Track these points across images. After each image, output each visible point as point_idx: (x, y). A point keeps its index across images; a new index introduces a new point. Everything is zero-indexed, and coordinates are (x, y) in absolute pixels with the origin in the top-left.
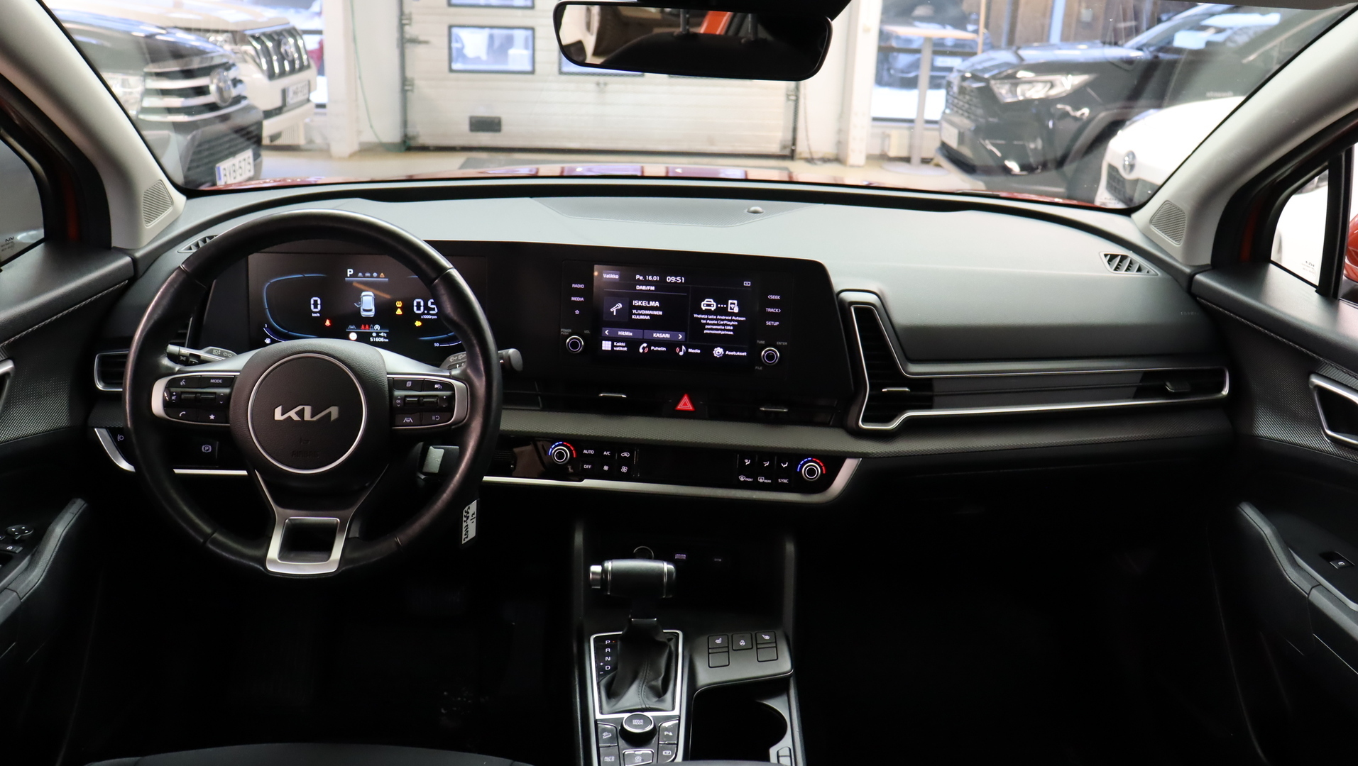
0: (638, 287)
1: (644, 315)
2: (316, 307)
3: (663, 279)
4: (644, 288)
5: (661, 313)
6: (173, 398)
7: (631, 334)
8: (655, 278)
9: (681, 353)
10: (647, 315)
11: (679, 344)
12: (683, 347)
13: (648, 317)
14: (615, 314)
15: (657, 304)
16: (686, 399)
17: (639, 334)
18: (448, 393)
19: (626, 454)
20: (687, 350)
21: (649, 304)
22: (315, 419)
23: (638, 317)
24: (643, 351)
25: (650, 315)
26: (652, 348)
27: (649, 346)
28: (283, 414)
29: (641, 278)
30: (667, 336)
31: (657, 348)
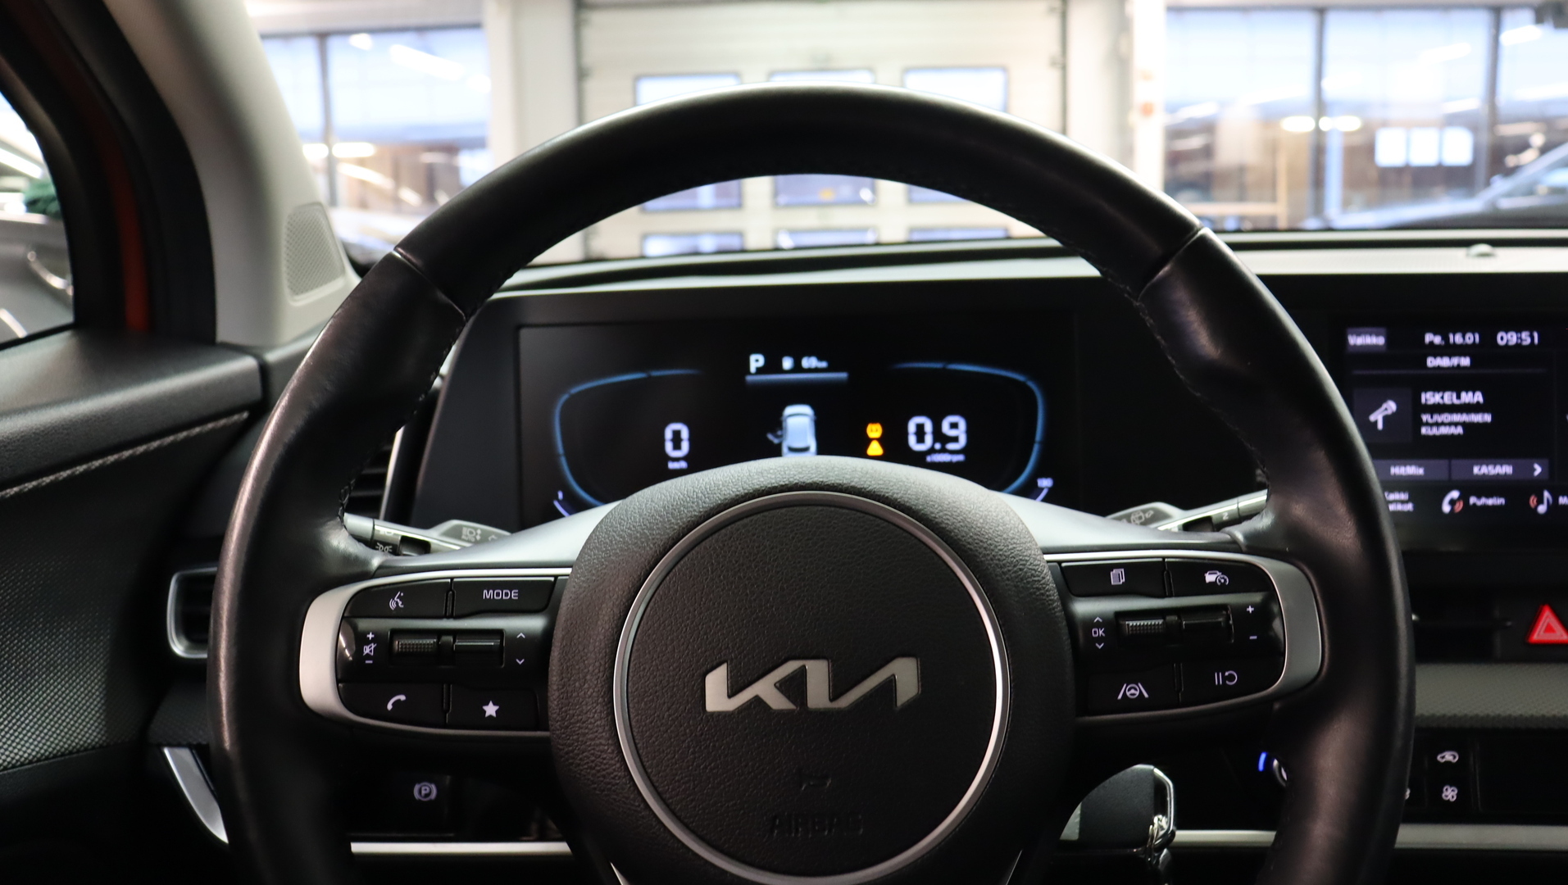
0: (1432, 362)
1: (1450, 424)
2: (677, 446)
3: (1489, 339)
4: (1444, 362)
5: (1488, 418)
6: (367, 650)
7: (1421, 471)
8: (1471, 338)
9: (1542, 509)
10: (1456, 424)
11: (1536, 487)
12: (1546, 494)
13: (1459, 430)
14: (1380, 426)
15: (1478, 397)
16: (1548, 618)
17: (1440, 470)
18: (1257, 598)
19: (1449, 757)
20: (1556, 499)
21: (1459, 397)
22: (845, 701)
23: (1434, 431)
24: (1452, 510)
25: (1464, 425)
26: (1473, 500)
27: (1464, 497)
28: (732, 693)
29: (1437, 340)
30: (1506, 469)
31: (1483, 501)
